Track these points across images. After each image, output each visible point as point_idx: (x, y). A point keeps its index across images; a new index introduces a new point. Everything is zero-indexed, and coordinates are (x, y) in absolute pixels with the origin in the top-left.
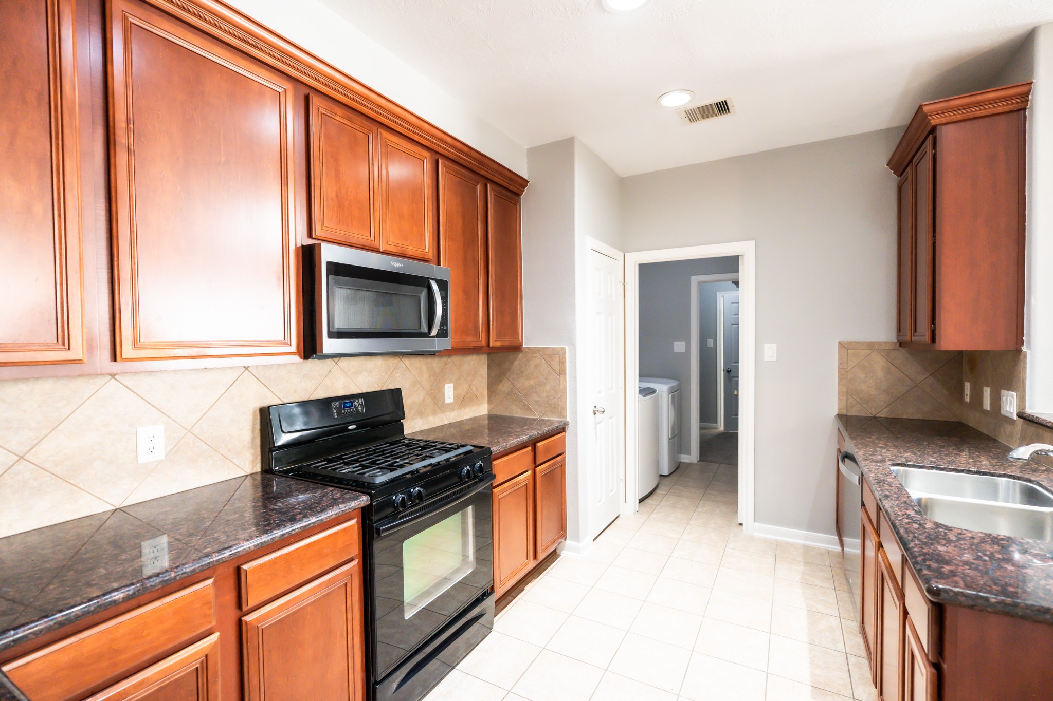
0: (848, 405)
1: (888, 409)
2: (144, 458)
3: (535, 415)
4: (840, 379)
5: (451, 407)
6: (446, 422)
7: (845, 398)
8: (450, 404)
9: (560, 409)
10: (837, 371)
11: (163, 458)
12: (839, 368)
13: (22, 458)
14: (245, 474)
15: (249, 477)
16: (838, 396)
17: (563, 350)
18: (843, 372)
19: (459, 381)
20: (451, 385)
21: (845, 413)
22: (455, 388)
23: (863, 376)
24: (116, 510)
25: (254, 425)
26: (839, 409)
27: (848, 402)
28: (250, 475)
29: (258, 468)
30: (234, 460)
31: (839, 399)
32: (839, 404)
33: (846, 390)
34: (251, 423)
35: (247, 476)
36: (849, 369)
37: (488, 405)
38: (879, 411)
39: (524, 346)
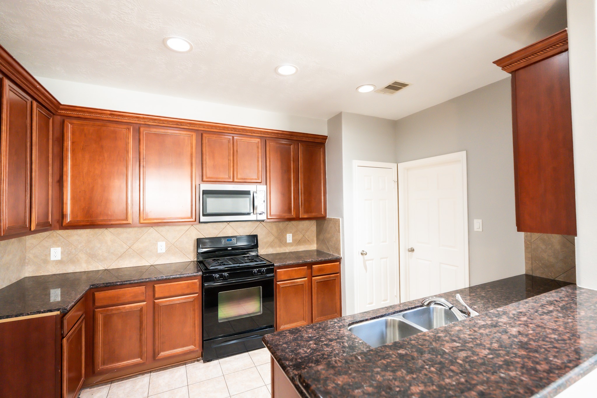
0: (533, 268)
1: (565, 275)
2: (159, 251)
3: (330, 252)
4: (527, 247)
5: (290, 244)
6: (287, 251)
7: (530, 262)
8: (290, 243)
9: (338, 250)
10: (523, 240)
11: (164, 252)
12: (525, 240)
13: (130, 247)
14: (191, 261)
15: (192, 262)
16: (525, 260)
17: (339, 219)
18: (528, 243)
19: (296, 233)
20: (291, 235)
21: (530, 273)
22: (293, 236)
23: (544, 247)
24: (151, 265)
25: (194, 244)
26: (526, 270)
27: (533, 266)
28: (193, 261)
29: (196, 260)
30: (187, 256)
31: (526, 262)
32: (526, 266)
33: (531, 256)
34: (193, 244)
35: (192, 261)
36: (532, 241)
37: (317, 245)
38: (557, 275)
39: (327, 217)
